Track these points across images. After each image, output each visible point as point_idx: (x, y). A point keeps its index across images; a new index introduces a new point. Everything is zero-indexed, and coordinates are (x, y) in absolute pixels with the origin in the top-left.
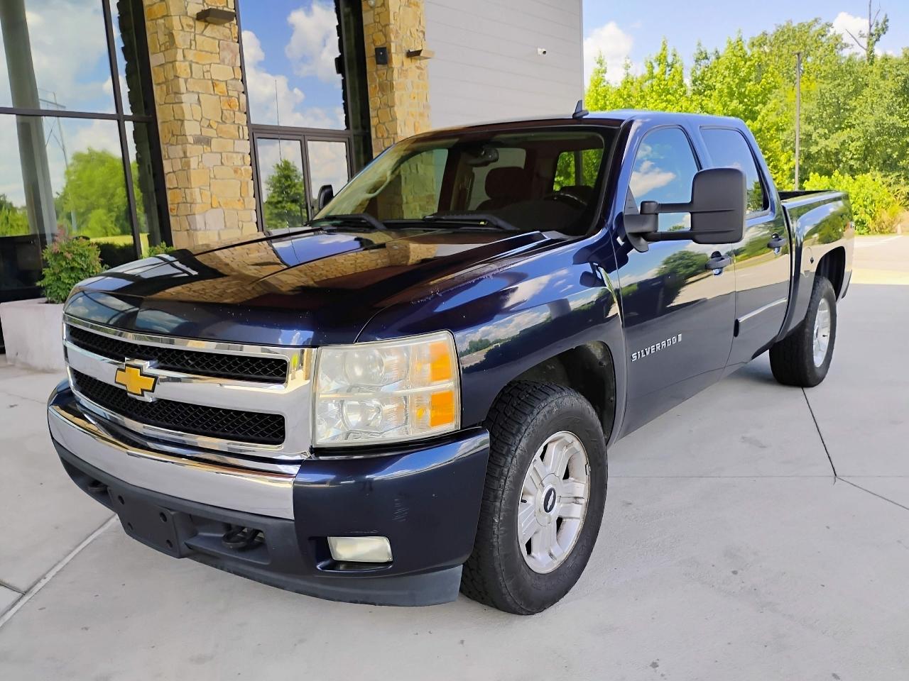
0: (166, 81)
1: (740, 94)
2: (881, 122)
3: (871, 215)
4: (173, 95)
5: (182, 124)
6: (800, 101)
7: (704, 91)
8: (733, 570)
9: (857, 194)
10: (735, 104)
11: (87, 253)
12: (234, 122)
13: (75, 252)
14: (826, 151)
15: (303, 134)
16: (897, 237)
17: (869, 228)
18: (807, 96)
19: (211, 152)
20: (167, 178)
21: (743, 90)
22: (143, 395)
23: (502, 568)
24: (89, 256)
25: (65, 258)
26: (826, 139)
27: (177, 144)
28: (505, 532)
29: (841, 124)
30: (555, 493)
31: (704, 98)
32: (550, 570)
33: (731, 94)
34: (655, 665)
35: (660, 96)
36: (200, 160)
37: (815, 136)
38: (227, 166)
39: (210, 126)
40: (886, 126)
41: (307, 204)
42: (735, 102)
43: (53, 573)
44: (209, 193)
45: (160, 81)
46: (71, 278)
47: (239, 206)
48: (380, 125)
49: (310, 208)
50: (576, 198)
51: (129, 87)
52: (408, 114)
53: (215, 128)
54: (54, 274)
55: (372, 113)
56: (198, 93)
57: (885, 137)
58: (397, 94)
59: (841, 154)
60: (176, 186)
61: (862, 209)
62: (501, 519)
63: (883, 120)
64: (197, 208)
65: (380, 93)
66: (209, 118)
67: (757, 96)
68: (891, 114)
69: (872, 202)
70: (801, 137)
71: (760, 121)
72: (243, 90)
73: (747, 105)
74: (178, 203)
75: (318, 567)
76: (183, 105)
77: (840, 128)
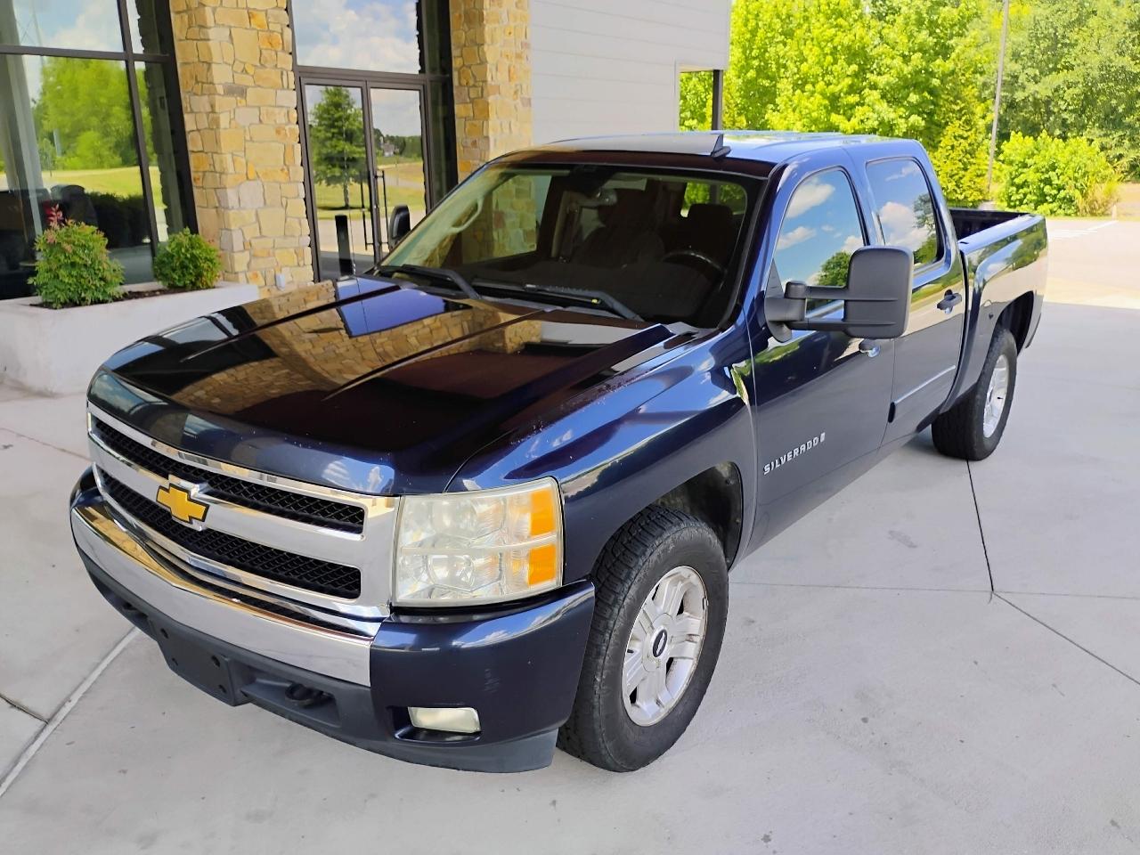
0: (188, 9)
1: (931, 22)
2: (1107, 64)
3: (1081, 191)
4: (197, 29)
5: (209, 69)
6: (1007, 29)
7: (887, 15)
8: (863, 717)
9: (1067, 164)
10: (923, 36)
11: (91, 244)
12: (276, 65)
13: (76, 243)
14: (1035, 99)
15: (363, 79)
16: (1111, 223)
17: (1078, 207)
18: (1016, 25)
19: (247, 106)
20: (189, 137)
21: (935, 17)
22: (191, 522)
23: (603, 729)
24: (93, 248)
25: (64, 251)
26: (1036, 83)
27: (203, 94)
28: (608, 691)
29: (1056, 64)
30: (666, 634)
31: (885, 25)
32: (656, 721)
33: (920, 22)
34: (767, 839)
35: (828, 19)
36: (232, 117)
37: (1022, 78)
38: (267, 124)
39: (244, 71)
40: (1113, 70)
41: (369, 172)
42: (925, 33)
43: (79, 694)
44: (244, 161)
45: (181, 10)
46: (72, 276)
47: (282, 177)
48: (465, 68)
49: (372, 177)
50: (709, 261)
51: (139, 13)
52: (501, 55)
53: (252, 73)
54: (50, 270)
55: (455, 52)
56: (230, 27)
57: (1111, 84)
58: (488, 28)
59: (1053, 103)
60: (201, 149)
61: (1072, 183)
62: (604, 677)
63: (1111, 61)
64: (229, 180)
65: (465, 25)
66: (245, 61)
67: (952, 26)
68: (1122, 54)
69: (1084, 175)
70: (1005, 78)
71: (954, 60)
72: (288, 23)
73: (939, 37)
74: (204, 172)
75: (397, 736)
76: (210, 43)
77: (1056, 69)
